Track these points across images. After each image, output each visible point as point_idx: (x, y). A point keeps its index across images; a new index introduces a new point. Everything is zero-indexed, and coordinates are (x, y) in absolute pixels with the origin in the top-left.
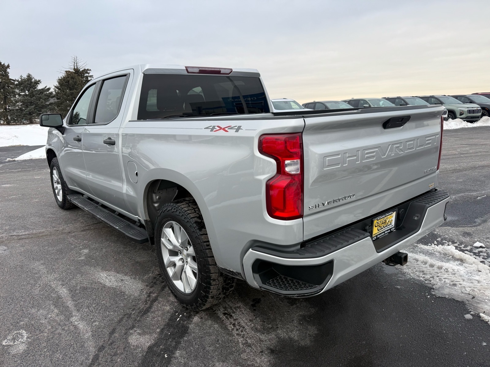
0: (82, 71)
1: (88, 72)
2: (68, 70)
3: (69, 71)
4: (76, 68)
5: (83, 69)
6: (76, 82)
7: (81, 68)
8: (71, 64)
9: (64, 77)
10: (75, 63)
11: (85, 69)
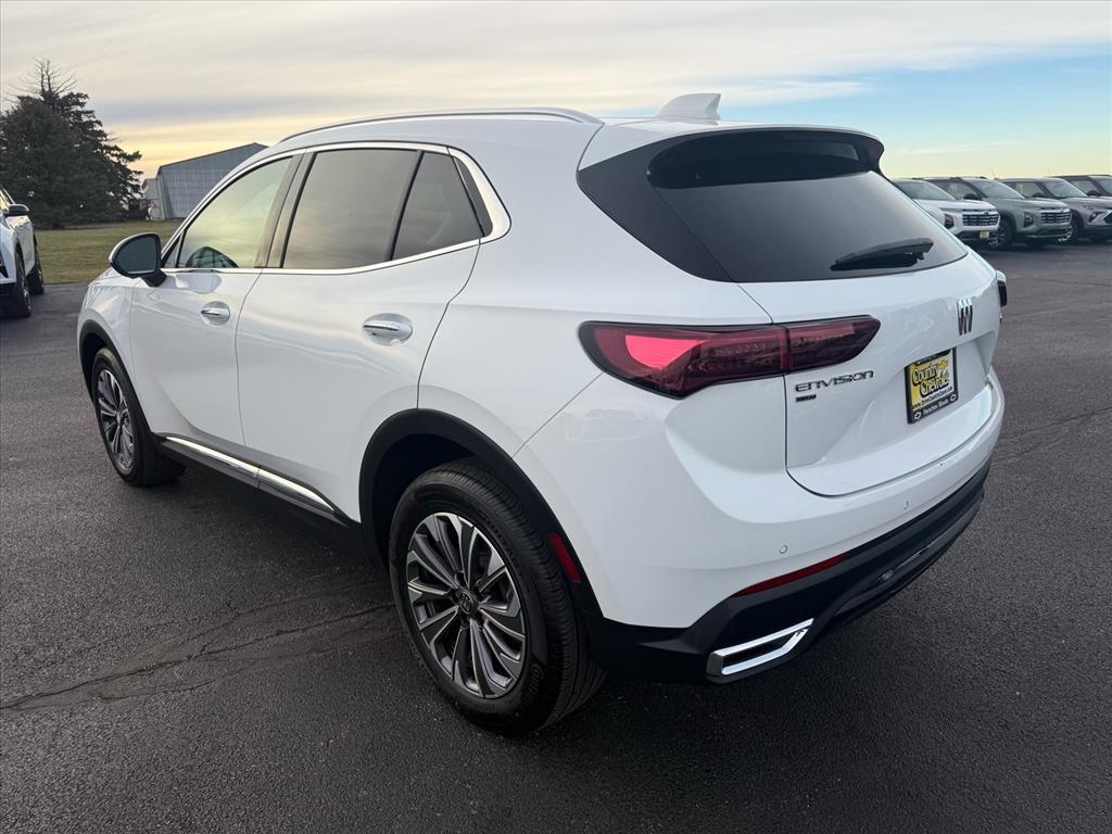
0: (64, 97)
1: (81, 100)
2: (26, 94)
3: (28, 98)
4: (47, 89)
5: (66, 93)
6: (48, 125)
7: (61, 89)
8: (32, 80)
9: (15, 111)
10: (46, 77)
11: (71, 95)
